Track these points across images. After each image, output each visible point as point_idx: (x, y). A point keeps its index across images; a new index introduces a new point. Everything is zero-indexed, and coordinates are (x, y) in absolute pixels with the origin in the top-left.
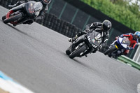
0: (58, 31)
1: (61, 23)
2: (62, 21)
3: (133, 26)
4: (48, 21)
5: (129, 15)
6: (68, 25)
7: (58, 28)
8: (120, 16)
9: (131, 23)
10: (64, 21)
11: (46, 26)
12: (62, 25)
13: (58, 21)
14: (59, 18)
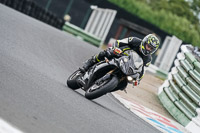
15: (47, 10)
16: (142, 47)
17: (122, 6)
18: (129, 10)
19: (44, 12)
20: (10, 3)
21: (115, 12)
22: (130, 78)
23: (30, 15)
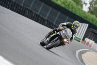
0: (21, 14)
1: (23, 8)
2: (23, 7)
3: (73, 10)
4: (14, 7)
5: (71, 2)
6: (27, 9)
7: (21, 12)
8: (64, 3)
9: (72, 8)
10: (25, 7)
11: (13, 11)
12: (24, 10)
13: (21, 7)
14: (22, 5)
15: (54, 23)
16: (72, 26)
17: (91, 22)
18: (95, 24)
19: (53, 24)
20: (36, 20)
21: (88, 25)
22: (65, 40)
23: (46, 26)
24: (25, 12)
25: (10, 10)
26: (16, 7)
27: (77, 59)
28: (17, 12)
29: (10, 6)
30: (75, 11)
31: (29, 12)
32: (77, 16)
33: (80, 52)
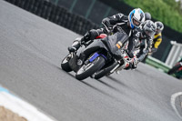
0: (69, 28)
1: (72, 18)
4: (56, 15)
6: (81, 20)
7: (69, 24)
9: (164, 16)
10: (76, 15)
13: (69, 15)
14: (70, 11)
24: (76, 24)
25: (50, 20)
26: (60, 15)
27: (173, 110)
28: (61, 25)
29: (49, 14)
30: (169, 23)
31: (84, 23)
32: (174, 31)
33: (179, 96)
